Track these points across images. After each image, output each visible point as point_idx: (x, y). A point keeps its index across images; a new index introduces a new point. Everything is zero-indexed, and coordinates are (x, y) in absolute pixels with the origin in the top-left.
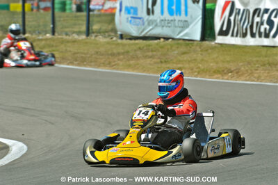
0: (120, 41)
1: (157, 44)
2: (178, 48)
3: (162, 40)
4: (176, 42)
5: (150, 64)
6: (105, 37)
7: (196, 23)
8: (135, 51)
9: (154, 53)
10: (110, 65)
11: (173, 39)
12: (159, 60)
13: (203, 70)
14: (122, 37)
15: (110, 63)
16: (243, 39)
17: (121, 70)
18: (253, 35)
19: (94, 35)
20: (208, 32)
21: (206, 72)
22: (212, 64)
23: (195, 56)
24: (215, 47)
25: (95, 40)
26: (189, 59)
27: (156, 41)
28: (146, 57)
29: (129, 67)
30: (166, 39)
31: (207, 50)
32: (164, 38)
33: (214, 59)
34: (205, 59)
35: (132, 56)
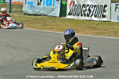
0: (24, 16)
1: (41, 18)
2: (50, 19)
3: (43, 16)
4: (49, 17)
5: (39, 26)
6: (17, 14)
8: (32, 20)
9: (40, 21)
11: (47, 16)
12: (42, 24)
13: (62, 29)
14: (25, 14)
16: (78, 17)
17: (26, 28)
18: (82, 15)
19: (12, 13)
20: (63, 13)
21: (63, 30)
23: (58, 23)
25: (13, 15)
26: (56, 24)
27: (40, 16)
28: (37, 23)
29: (30, 27)
30: (45, 16)
31: (63, 21)
32: (43, 15)
33: (66, 24)
34: (62, 24)
35: (31, 22)
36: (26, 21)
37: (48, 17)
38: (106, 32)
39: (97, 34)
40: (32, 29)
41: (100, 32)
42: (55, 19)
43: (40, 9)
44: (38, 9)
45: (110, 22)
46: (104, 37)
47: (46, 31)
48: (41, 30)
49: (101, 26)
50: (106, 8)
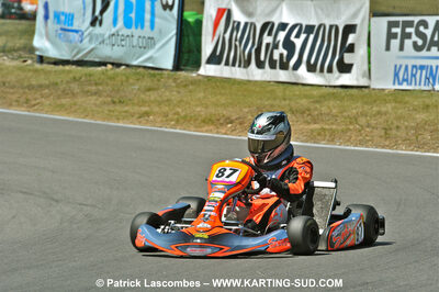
0: (38, 66)
1: (103, 73)
2: (138, 80)
3: (109, 66)
4: (133, 71)
5: (95, 104)
6: (13, 59)
7: (167, 42)
8: (68, 82)
9: (101, 88)
10: (28, 104)
11: (127, 66)
12: (109, 99)
13: (185, 116)
14: (41, 59)
15: (27, 101)
17: (47, 112)
18: (260, 65)
20: (186, 56)
21: (189, 121)
22: (198, 109)
23: (167, 94)
24: (200, 81)
26: (159, 99)
27: (99, 69)
28: (87, 93)
29: (61, 108)
30: (118, 65)
31: (186, 86)
32: (113, 64)
33: (199, 99)
34: (185, 99)
35: (63, 91)
36: (48, 87)
37: (129, 70)
38: (351, 127)
39: (319, 134)
40: (71, 118)
41: (327, 127)
42: (159, 80)
43: (100, 39)
44: (90, 41)
45: (366, 91)
46: (342, 147)
47: (121, 124)
48: (104, 119)
49: (332, 106)
50: (351, 39)
